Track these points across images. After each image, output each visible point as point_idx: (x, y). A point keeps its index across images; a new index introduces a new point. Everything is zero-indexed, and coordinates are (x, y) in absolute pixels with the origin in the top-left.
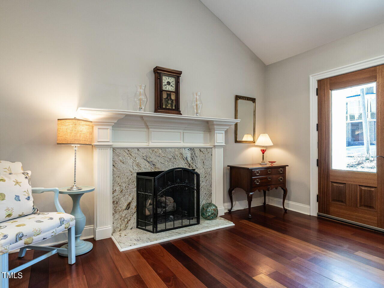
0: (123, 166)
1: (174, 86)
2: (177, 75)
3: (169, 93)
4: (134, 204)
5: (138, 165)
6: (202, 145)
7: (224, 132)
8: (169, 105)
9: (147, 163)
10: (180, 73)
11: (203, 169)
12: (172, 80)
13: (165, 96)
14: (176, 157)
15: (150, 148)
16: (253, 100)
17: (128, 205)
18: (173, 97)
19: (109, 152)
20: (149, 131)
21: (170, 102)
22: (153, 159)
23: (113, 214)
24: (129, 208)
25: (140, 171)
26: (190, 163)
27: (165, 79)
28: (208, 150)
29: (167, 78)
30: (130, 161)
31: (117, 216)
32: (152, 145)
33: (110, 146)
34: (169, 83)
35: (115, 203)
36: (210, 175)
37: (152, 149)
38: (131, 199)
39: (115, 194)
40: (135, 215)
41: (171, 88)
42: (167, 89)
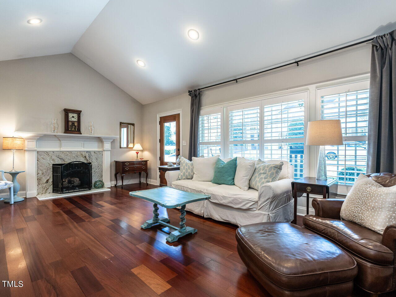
0: (44, 160)
1: (77, 118)
2: (79, 113)
3: (73, 123)
4: (51, 180)
5: (53, 160)
6: (96, 149)
7: (110, 143)
8: (73, 129)
9: (59, 159)
10: (81, 111)
11: (97, 163)
12: (75, 115)
13: (70, 124)
14: (78, 156)
15: (61, 151)
16: (133, 125)
17: (47, 181)
18: (76, 124)
19: (35, 154)
20: (60, 143)
21: (74, 127)
22: (63, 156)
23: (38, 185)
24: (48, 182)
25: (55, 163)
26: (88, 159)
27: (71, 115)
28: (100, 152)
29: (72, 114)
30: (48, 158)
31: (40, 186)
32: (62, 149)
33: (35, 150)
34: (73, 117)
35: (39, 180)
36: (102, 166)
37: (63, 152)
38: (49, 178)
39: (39, 175)
40: (52, 186)
41: (75, 119)
42: (72, 120)
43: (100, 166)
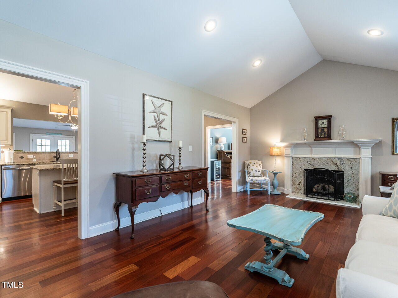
0: (297, 165)
1: (327, 124)
2: (329, 118)
3: (323, 129)
4: (302, 183)
5: (304, 165)
6: (352, 156)
7: (370, 148)
8: (323, 135)
9: (309, 165)
10: (331, 116)
11: (351, 172)
13: (320, 131)
14: (328, 163)
15: (311, 158)
17: (299, 183)
18: (326, 130)
19: (291, 159)
20: (311, 149)
21: (323, 133)
22: (313, 162)
23: (292, 185)
24: (300, 184)
25: (306, 168)
26: (339, 167)
28: (356, 159)
29: (322, 121)
30: (301, 163)
31: (294, 186)
32: (313, 156)
33: (291, 156)
34: (323, 123)
35: (293, 181)
36: (358, 176)
37: (313, 158)
38: (301, 180)
39: (293, 177)
40: (303, 188)
41: (325, 125)
42: (322, 127)
43: (356, 176)
